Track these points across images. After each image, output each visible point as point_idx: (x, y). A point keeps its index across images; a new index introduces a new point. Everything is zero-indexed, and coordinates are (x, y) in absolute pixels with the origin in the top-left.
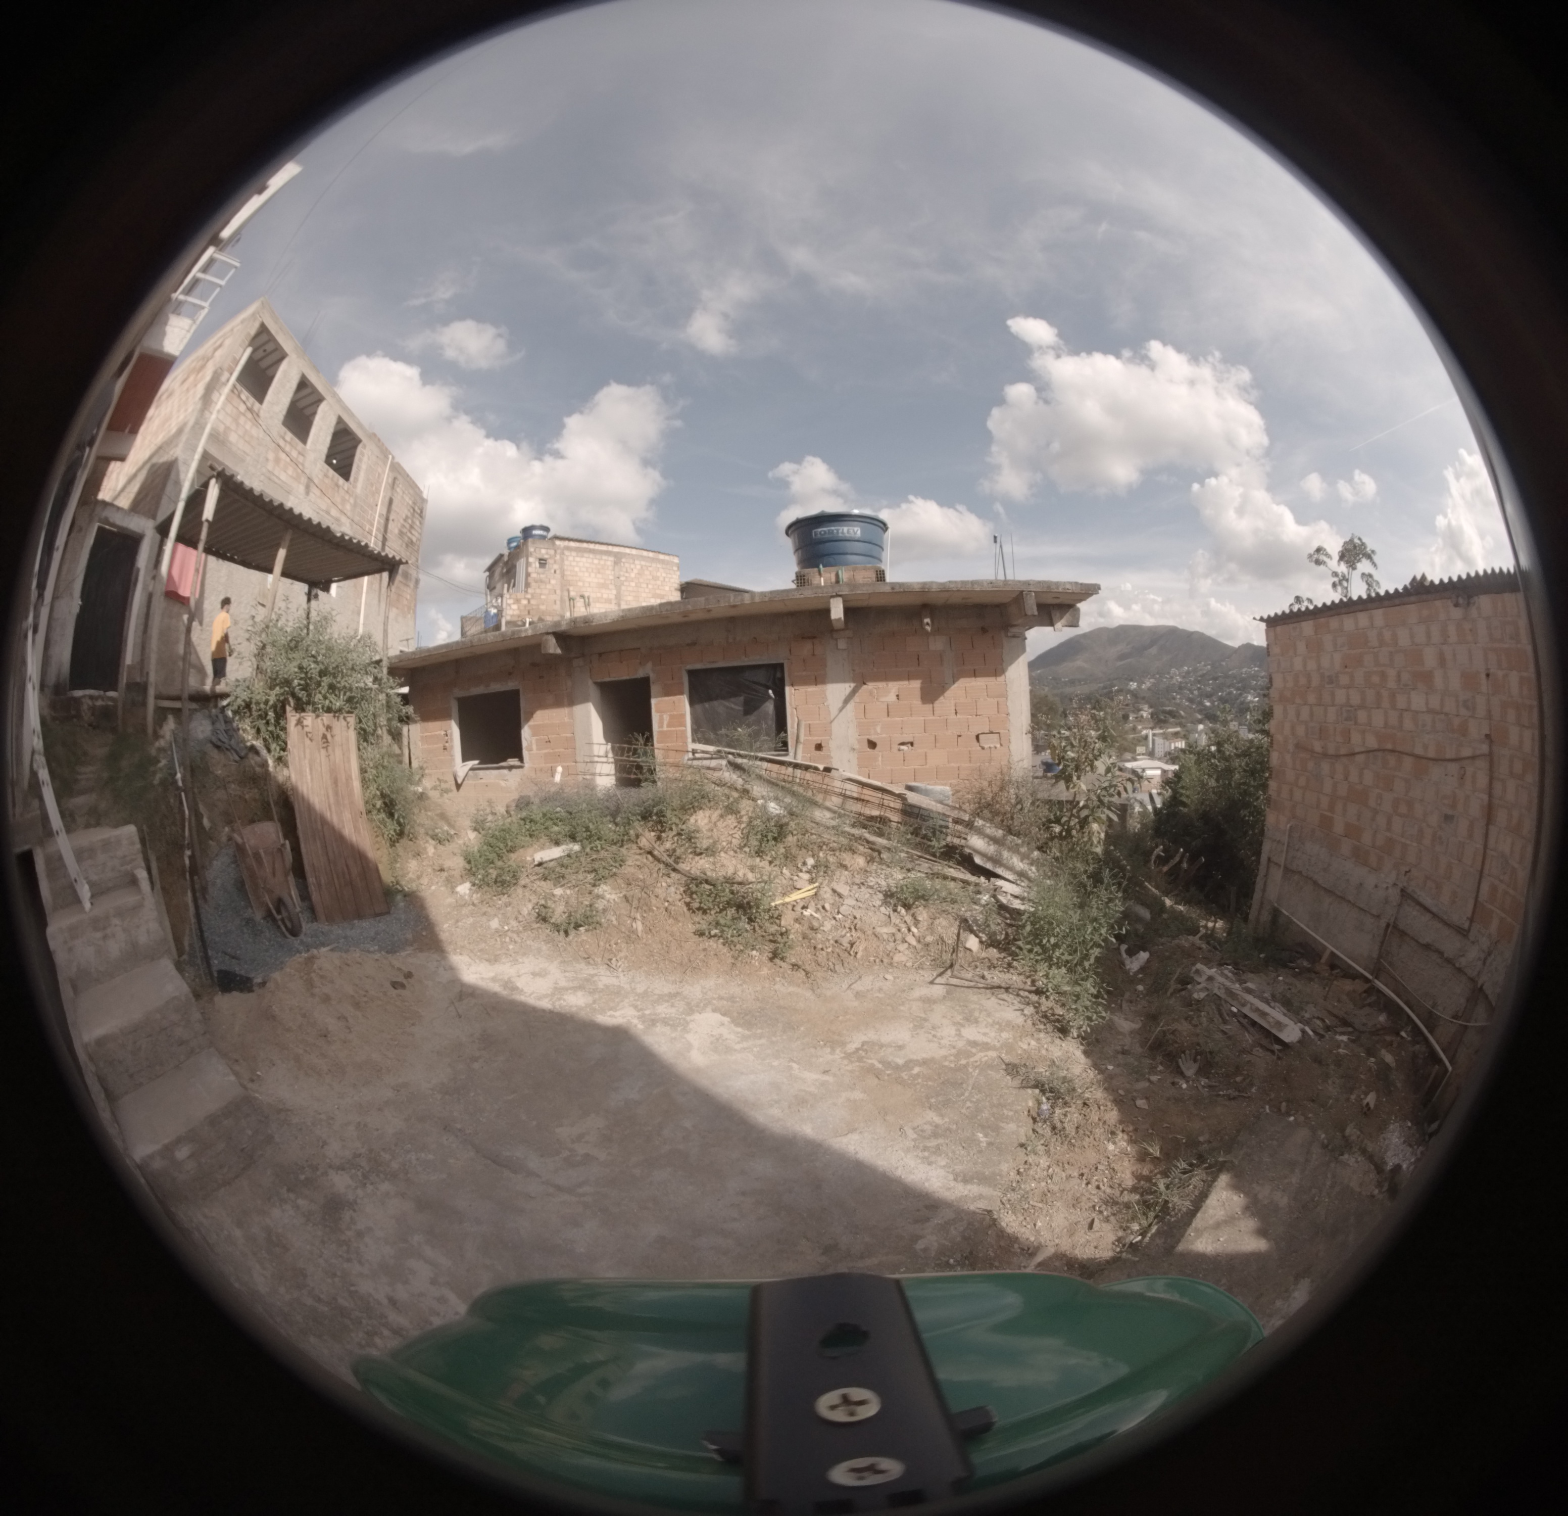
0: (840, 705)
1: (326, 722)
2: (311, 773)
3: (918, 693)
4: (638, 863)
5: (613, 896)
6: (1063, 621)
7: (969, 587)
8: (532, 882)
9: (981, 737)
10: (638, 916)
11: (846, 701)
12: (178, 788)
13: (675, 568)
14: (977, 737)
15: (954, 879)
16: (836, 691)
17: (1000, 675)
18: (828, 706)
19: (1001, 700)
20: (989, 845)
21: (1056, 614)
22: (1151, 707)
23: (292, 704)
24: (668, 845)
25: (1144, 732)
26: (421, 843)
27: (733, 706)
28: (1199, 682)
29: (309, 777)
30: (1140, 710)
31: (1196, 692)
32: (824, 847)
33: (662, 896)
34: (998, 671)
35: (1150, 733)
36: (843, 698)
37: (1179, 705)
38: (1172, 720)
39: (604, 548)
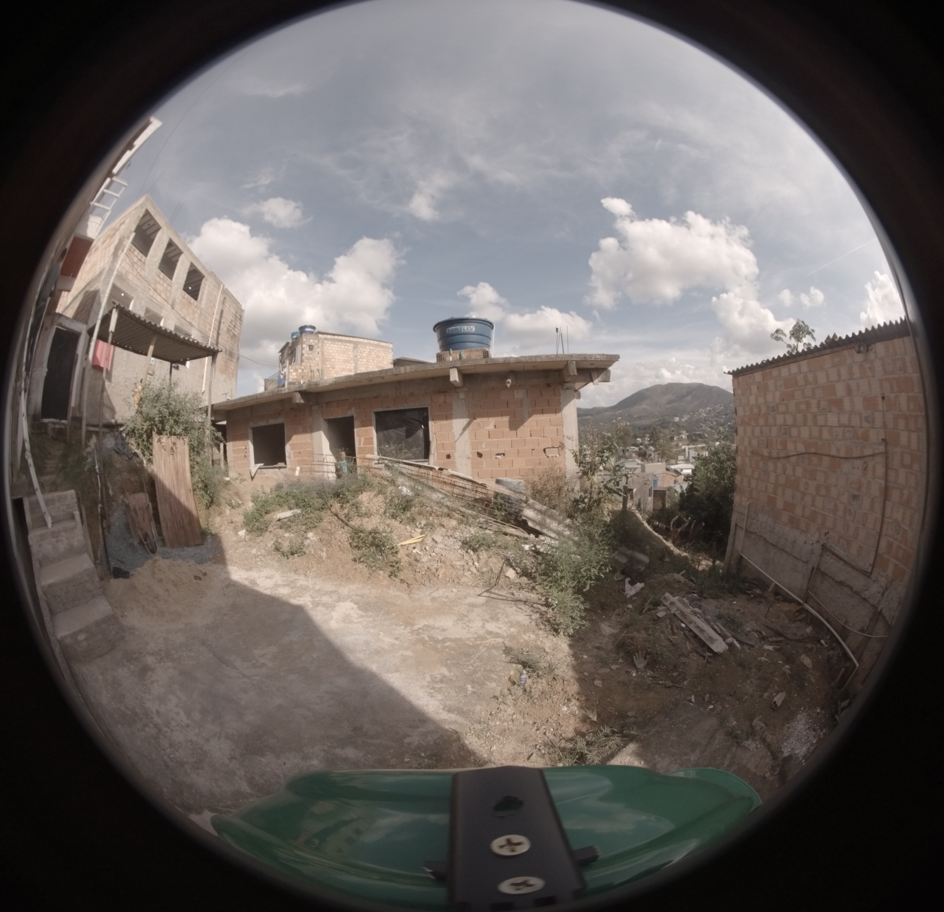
0: (461, 431)
1: (173, 441)
2: (165, 468)
3: (507, 424)
4: (329, 521)
5: (315, 538)
6: (599, 379)
7: (533, 360)
8: (275, 529)
9: (547, 450)
10: (325, 549)
11: (464, 429)
12: (97, 474)
13: (390, 351)
14: (544, 450)
15: (511, 535)
16: (458, 424)
17: (559, 412)
18: (453, 432)
19: (559, 427)
20: (538, 515)
21: (594, 374)
22: (687, 432)
23: (156, 430)
24: (346, 511)
25: (683, 447)
26: (223, 507)
27: (400, 433)
28: (717, 417)
29: (163, 470)
30: (680, 434)
31: (714, 423)
32: (433, 514)
33: (338, 539)
34: (557, 410)
35: (687, 447)
36: (462, 427)
37: (704, 430)
38: (700, 440)
39: (348, 339)
